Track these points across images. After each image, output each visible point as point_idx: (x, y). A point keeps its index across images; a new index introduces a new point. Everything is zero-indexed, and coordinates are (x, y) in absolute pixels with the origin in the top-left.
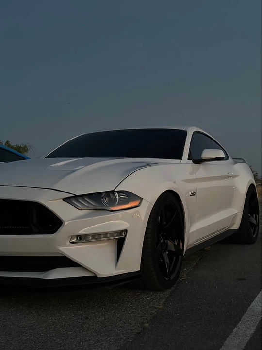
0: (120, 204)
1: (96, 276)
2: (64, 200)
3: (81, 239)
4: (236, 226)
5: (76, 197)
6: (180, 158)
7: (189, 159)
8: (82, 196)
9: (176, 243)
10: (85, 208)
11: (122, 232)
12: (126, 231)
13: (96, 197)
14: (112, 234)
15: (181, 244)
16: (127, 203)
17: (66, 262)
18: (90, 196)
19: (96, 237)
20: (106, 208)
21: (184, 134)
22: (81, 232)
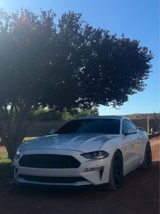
0: (101, 156)
1: (93, 184)
2: (81, 155)
3: (87, 170)
4: (142, 162)
5: (85, 153)
6: (119, 133)
7: (122, 134)
8: (87, 153)
10: (88, 158)
11: (102, 167)
12: (104, 166)
14: (99, 168)
16: (103, 155)
17: (82, 179)
18: (89, 153)
19: (92, 169)
20: (95, 157)
22: (87, 167)
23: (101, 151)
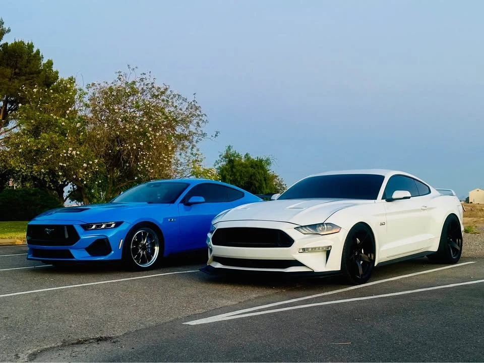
0: (327, 230)
1: (314, 271)
2: (295, 228)
3: (304, 250)
4: (434, 249)
5: (302, 227)
6: (375, 198)
7: (383, 199)
8: (305, 226)
9: (369, 256)
10: (306, 233)
11: (329, 246)
12: (331, 246)
13: (313, 227)
15: (372, 256)
16: (331, 230)
17: (296, 263)
18: (310, 226)
19: (314, 250)
20: (319, 233)
21: (382, 178)
22: (305, 247)
23: (326, 224)
